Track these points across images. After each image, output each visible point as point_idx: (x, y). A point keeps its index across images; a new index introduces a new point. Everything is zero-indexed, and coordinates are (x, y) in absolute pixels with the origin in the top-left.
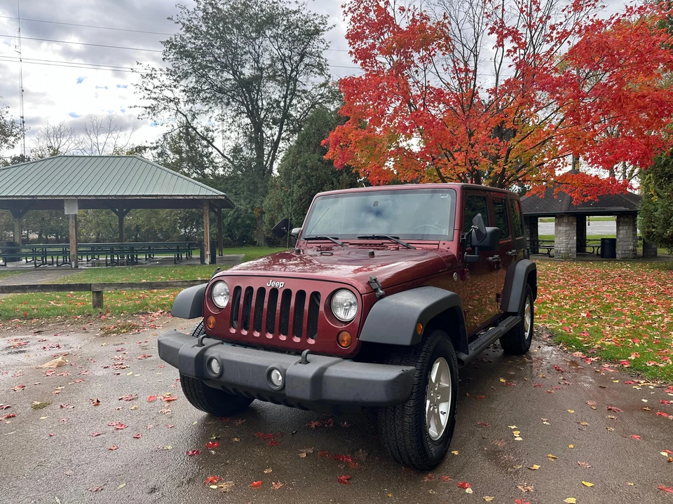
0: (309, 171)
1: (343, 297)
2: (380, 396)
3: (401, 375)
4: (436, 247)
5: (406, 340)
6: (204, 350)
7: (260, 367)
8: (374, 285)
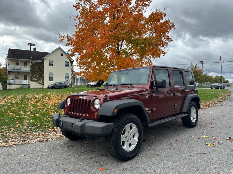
1: (97, 101)
2: (99, 132)
3: (106, 125)
4: (142, 87)
5: (110, 114)
6: (60, 118)
7: (70, 123)
8: (106, 97)
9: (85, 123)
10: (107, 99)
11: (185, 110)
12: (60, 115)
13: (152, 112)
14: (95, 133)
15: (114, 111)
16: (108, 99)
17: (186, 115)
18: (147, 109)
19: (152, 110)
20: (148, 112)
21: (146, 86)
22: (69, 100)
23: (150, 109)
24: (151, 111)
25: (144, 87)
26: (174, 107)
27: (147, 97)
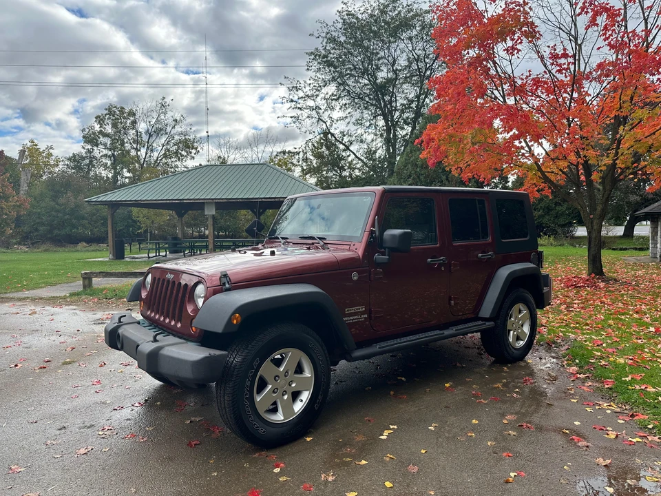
0: (418, 169)
1: (200, 290)
4: (347, 247)
5: (219, 328)
6: (118, 327)
7: (135, 342)
8: (224, 280)
9: (161, 348)
10: (224, 284)
11: (487, 309)
12: (122, 319)
13: (370, 316)
14: (180, 375)
15: (230, 320)
16: (227, 286)
17: (491, 324)
18: (353, 311)
19: (369, 312)
20: (355, 317)
21: (355, 247)
22: (149, 278)
23: (364, 309)
24: (366, 316)
25: (352, 247)
26: (450, 304)
27: (355, 276)
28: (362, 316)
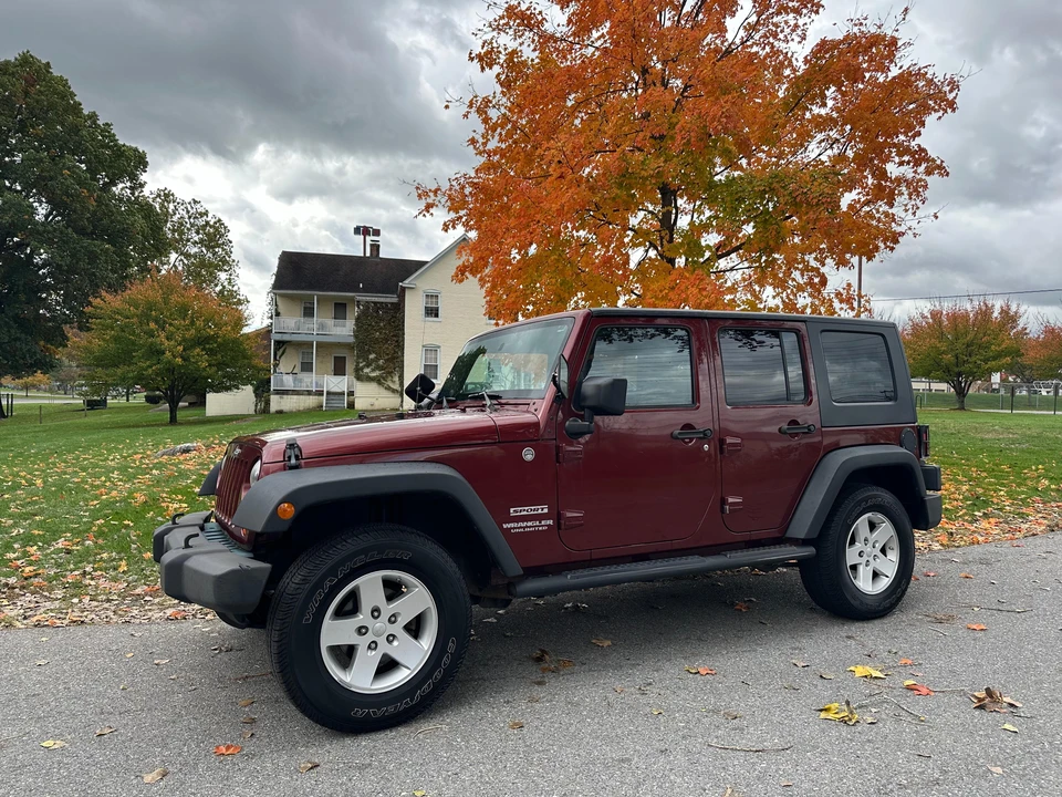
9: (189, 557)
10: (290, 459)
13: (558, 525)
15: (275, 512)
16: (293, 461)
17: (809, 551)
18: (525, 513)
19: (558, 518)
20: (530, 524)
21: (535, 407)
23: (546, 511)
24: (551, 522)
25: (531, 408)
26: (723, 511)
27: (528, 455)
28: (543, 523)
